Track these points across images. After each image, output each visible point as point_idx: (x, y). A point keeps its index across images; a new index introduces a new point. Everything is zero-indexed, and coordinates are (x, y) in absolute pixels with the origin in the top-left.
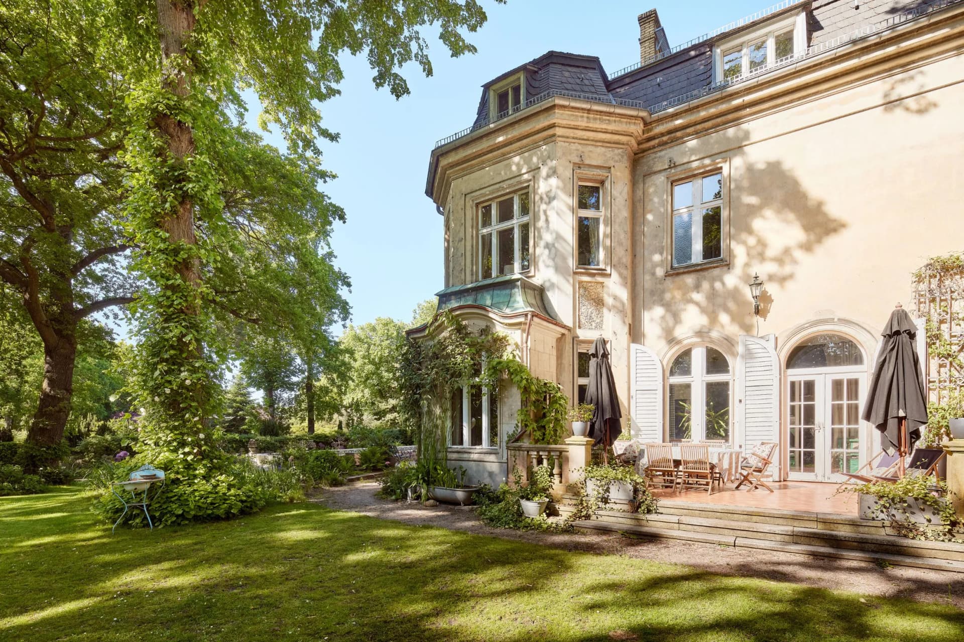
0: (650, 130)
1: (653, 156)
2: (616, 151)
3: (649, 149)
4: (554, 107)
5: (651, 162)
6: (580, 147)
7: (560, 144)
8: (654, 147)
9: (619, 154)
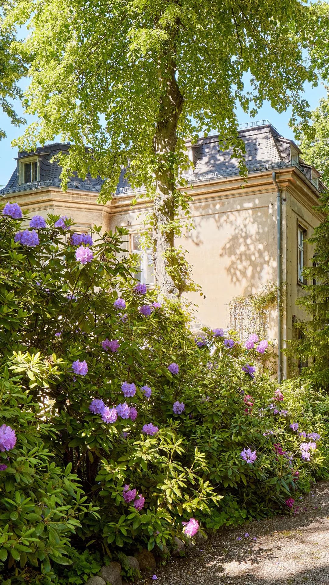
0: (115, 203)
1: (120, 216)
2: (95, 214)
3: (117, 212)
4: (49, 191)
5: (119, 220)
6: (70, 212)
7: (56, 210)
8: (120, 212)
9: (97, 216)
